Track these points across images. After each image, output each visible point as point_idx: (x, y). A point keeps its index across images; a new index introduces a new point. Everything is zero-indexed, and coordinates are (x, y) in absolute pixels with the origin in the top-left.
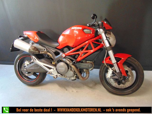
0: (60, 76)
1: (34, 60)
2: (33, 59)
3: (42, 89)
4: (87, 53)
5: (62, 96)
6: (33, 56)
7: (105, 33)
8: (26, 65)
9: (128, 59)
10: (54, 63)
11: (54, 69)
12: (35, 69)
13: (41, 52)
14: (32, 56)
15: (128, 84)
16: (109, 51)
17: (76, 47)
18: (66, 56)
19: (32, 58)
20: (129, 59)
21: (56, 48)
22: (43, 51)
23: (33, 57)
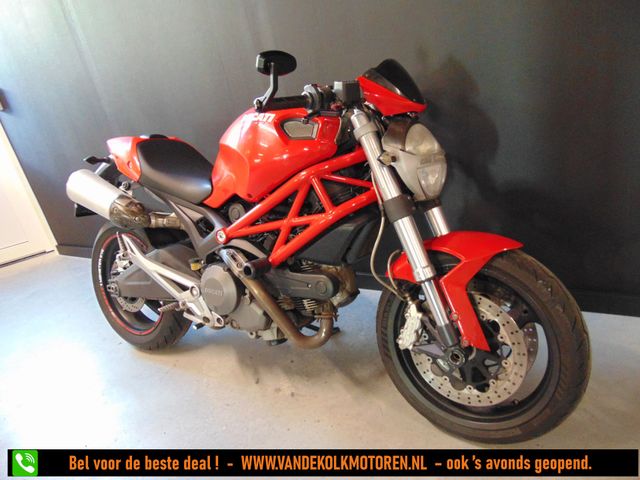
0: (218, 320)
1: (129, 251)
2: (126, 249)
3: (175, 365)
4: (306, 226)
5: (228, 405)
6: (123, 236)
7: (379, 136)
8: (120, 269)
9: (495, 264)
10: (198, 266)
11: (195, 292)
12: (140, 286)
13: (153, 221)
14: (121, 237)
15: (500, 391)
16: (400, 221)
17: (263, 199)
18: (229, 239)
19: (120, 245)
20: (499, 263)
21: (202, 204)
22: (163, 217)
23: (126, 239)
